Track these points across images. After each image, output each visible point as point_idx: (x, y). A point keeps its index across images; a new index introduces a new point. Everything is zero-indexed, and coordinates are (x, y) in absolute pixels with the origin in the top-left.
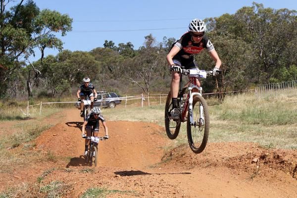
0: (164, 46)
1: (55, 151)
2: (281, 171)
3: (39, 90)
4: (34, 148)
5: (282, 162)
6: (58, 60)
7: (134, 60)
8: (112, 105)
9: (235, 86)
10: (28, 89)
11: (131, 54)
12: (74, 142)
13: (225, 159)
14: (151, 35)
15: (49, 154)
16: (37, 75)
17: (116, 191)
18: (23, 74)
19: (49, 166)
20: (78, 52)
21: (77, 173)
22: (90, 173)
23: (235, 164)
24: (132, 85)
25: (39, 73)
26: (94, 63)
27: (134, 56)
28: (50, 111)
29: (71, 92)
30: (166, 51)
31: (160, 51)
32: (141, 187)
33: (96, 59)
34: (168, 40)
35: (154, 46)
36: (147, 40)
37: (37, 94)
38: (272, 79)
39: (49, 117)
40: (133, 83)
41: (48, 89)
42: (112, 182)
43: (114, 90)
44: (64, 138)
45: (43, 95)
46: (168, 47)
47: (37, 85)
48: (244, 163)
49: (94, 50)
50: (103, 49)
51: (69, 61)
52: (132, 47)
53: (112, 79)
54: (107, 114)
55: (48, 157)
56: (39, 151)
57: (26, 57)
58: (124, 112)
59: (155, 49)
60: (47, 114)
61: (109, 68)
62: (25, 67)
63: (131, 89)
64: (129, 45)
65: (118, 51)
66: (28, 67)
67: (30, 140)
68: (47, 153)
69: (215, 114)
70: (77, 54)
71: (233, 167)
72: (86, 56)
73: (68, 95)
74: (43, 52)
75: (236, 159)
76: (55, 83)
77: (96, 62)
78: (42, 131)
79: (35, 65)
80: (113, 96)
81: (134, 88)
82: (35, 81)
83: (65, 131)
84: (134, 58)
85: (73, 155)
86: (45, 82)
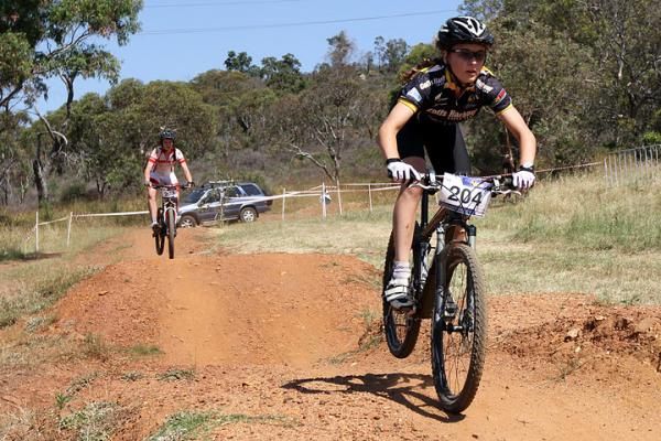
0: (376, 62)
1: (105, 334)
2: (631, 358)
3: (64, 183)
4: (52, 328)
5: (635, 336)
6: (110, 106)
7: (301, 100)
8: (248, 215)
9: (558, 157)
10: (38, 181)
11: (293, 83)
12: (150, 310)
13: (505, 333)
14: (342, 33)
15: (88, 341)
16: (58, 145)
17: (238, 417)
18: (24, 143)
19: (88, 368)
20: (158, 83)
21: (153, 382)
22: (184, 380)
23: (525, 345)
24: (297, 161)
25: (62, 140)
26: (200, 110)
27: (302, 87)
28: (94, 234)
30: (381, 72)
31: (366, 73)
32: (297, 407)
33: (205, 101)
34: (388, 44)
35: (351, 62)
36: (334, 48)
37: (59, 192)
38: (650, 135)
39: (89, 249)
40: (301, 158)
41: (88, 180)
42: (231, 397)
43: (253, 178)
44: (127, 301)
45: (72, 196)
46: (387, 62)
47: (60, 172)
48: (547, 343)
49: (200, 78)
50: (224, 74)
51: (138, 107)
52: (296, 66)
53: (246, 150)
54: (236, 236)
55: (86, 348)
56: (65, 335)
57: (29, 102)
58: (275, 231)
59: (353, 70)
60: (85, 242)
61: (239, 121)
62: (28, 126)
63: (295, 171)
64: (289, 61)
65: (262, 76)
66: (35, 125)
67: (42, 307)
68: (83, 338)
69: (505, 227)
70: (159, 89)
71: (521, 353)
72: (178, 94)
73: (138, 193)
74: (70, 87)
75: (530, 334)
76: (103, 162)
77: (204, 106)
78: (69, 285)
79: (54, 120)
80: (250, 191)
81: (304, 169)
82: (54, 161)
83: (127, 281)
84: (301, 93)
85: (148, 342)
86: (78, 161)
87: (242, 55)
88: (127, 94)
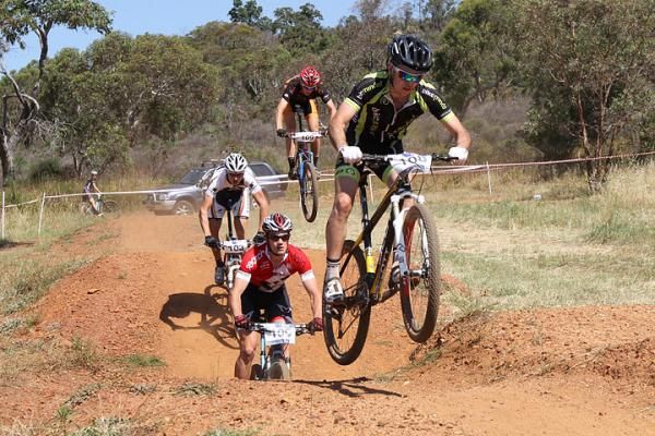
0: (416, 15)
1: (96, 340)
3: (32, 159)
4: (32, 330)
6: (91, 64)
7: (324, 61)
9: (642, 139)
11: (312, 40)
13: (595, 350)
15: (76, 348)
16: (27, 111)
19: (78, 380)
21: (167, 396)
22: (203, 395)
23: (622, 364)
25: (33, 105)
26: (200, 71)
27: (323, 45)
28: (68, 221)
29: (131, 161)
30: (422, 28)
31: (403, 28)
32: (352, 428)
33: (205, 60)
35: (384, 15)
37: (26, 168)
39: (66, 238)
41: (61, 154)
42: (271, 415)
43: (263, 155)
44: (121, 301)
45: (47, 172)
46: (430, 16)
47: (27, 144)
48: (648, 363)
49: (198, 32)
50: (228, 27)
51: (125, 66)
52: (316, 19)
53: (255, 122)
55: (73, 356)
56: (47, 340)
59: (387, 25)
60: (61, 229)
61: (246, 86)
64: (307, 13)
65: (274, 31)
67: (20, 306)
68: (70, 344)
69: (578, 224)
70: (149, 45)
71: (616, 374)
72: (175, 51)
73: (124, 171)
74: (44, 40)
75: (627, 351)
76: (80, 133)
77: (206, 66)
78: (52, 280)
79: (22, 78)
82: (23, 131)
83: (121, 278)
84: (324, 53)
85: (146, 352)
86: (51, 132)
87: (251, 4)
88: (114, 49)
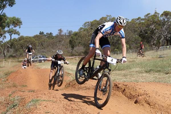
0: (67, 34)
1: (17, 83)
2: (118, 92)
3: (9, 54)
4: (7, 81)
5: (118, 87)
6: (18, 40)
8: (43, 61)
10: (4, 54)
11: (51, 38)
12: (25, 79)
15: (14, 84)
16: (8, 47)
17: (44, 100)
18: (2, 46)
19: (14, 89)
20: (27, 37)
21: (27, 92)
22: (33, 92)
24: (52, 52)
26: (35, 42)
27: (53, 38)
28: (14, 64)
29: (24, 55)
30: (68, 36)
31: (65, 36)
32: (55, 99)
33: (35, 40)
34: (69, 31)
35: (62, 34)
36: (59, 31)
37: (8, 56)
38: (116, 49)
39: (13, 66)
40: (53, 51)
41: (13, 54)
42: (43, 96)
43: (44, 54)
44: (21, 77)
45: (11, 56)
46: (69, 34)
47: (8, 52)
49: (35, 36)
50: (39, 35)
51: (23, 41)
53: (43, 49)
54: (41, 65)
56: (9, 83)
57: (3, 39)
58: (48, 65)
59: (63, 36)
61: (42, 44)
62: (3, 43)
63: (52, 54)
64: (51, 34)
65: (46, 36)
66: (4, 43)
67: (5, 77)
70: (27, 38)
72: (31, 39)
73: (23, 56)
74: (11, 37)
76: (16, 51)
77: (36, 41)
78: (10, 73)
79: (8, 42)
80: (43, 57)
81: (53, 53)
82: (7, 50)
83: (21, 73)
84: (53, 40)
85: (25, 84)
86: (12, 50)
87: (42, 32)
88: (22, 38)
